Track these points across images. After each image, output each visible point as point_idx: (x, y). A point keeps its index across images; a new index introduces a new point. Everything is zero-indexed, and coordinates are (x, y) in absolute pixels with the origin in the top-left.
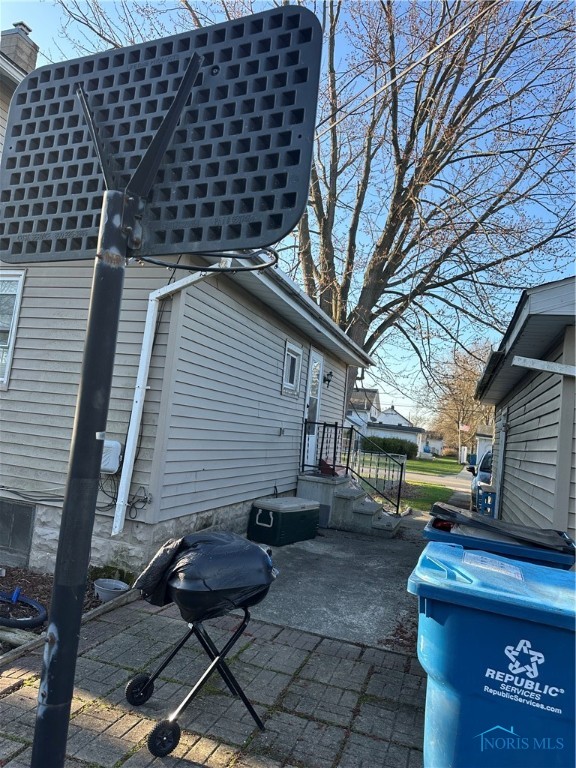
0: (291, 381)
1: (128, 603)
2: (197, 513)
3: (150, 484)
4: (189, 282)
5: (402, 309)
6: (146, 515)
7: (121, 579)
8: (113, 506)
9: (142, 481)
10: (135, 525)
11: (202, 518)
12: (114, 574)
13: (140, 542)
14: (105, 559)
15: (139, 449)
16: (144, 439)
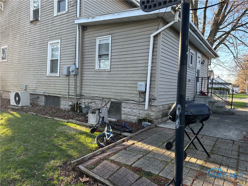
0: (191, 64)
1: (152, 128)
2: (167, 104)
3: (155, 94)
4: (162, 30)
5: (226, 37)
6: (155, 103)
7: (149, 122)
8: (144, 101)
9: (152, 93)
10: (151, 106)
11: (169, 106)
12: (146, 121)
13: (153, 111)
14: (143, 116)
15: (150, 84)
16: (152, 81)
